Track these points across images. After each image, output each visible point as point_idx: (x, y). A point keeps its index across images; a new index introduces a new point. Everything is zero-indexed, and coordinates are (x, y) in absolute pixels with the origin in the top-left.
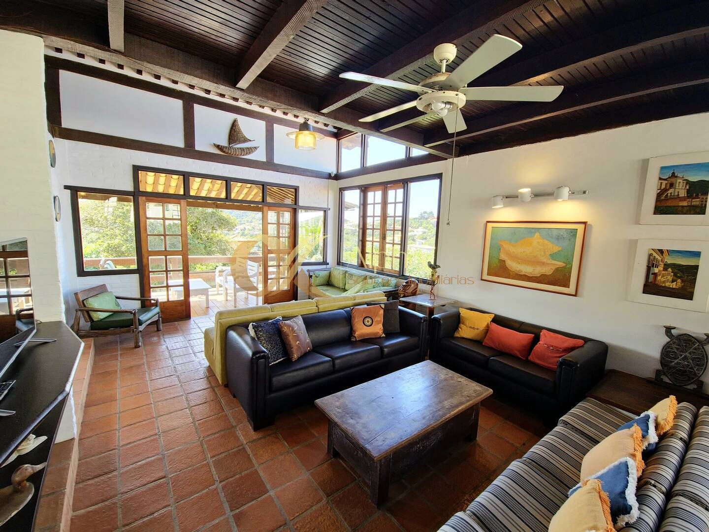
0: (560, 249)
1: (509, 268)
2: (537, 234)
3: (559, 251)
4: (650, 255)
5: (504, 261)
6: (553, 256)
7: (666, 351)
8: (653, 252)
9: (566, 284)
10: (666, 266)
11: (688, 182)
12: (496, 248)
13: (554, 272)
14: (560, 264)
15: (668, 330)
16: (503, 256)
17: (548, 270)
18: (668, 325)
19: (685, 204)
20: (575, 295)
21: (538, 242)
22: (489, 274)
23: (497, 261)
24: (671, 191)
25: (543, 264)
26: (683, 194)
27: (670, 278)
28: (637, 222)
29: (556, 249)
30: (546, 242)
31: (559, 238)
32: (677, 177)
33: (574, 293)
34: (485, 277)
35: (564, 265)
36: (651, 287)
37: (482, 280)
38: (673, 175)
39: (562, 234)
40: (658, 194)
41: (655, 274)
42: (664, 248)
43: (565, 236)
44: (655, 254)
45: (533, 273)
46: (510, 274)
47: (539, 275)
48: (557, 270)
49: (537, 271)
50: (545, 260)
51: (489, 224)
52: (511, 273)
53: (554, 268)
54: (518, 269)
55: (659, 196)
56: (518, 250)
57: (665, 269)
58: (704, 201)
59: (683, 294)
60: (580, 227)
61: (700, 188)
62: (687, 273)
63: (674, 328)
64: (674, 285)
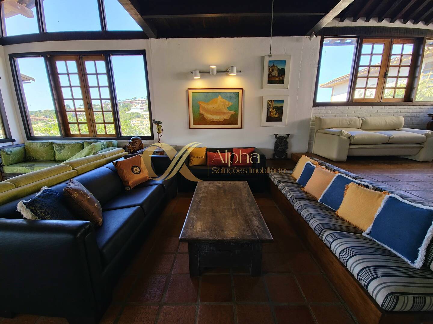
0: (232, 104)
1: (206, 118)
2: (220, 96)
3: (232, 105)
4: (268, 103)
5: (203, 114)
7: (276, 145)
8: (269, 102)
9: (236, 123)
10: (274, 108)
11: (278, 69)
12: (196, 106)
13: (230, 117)
14: (233, 112)
15: (276, 135)
16: (202, 112)
17: (227, 117)
18: (275, 134)
19: (277, 79)
20: (241, 128)
21: (221, 101)
22: (194, 124)
23: (198, 115)
24: (273, 73)
25: (224, 113)
26: (277, 75)
27: (275, 113)
28: (262, 88)
29: (230, 104)
30: (225, 100)
31: (231, 98)
32: (274, 66)
33: (240, 127)
34: (192, 126)
35: (234, 112)
36: (270, 119)
37: (190, 128)
38: (273, 66)
39: (232, 95)
40: (268, 74)
41: (270, 112)
42: (272, 100)
43: (233, 96)
44: (270, 103)
45: (220, 119)
46: (207, 122)
47: (223, 120)
48: (232, 116)
49: (222, 118)
50: (225, 111)
51: (189, 91)
52: (208, 121)
53: (230, 115)
54: (211, 118)
55: (269, 75)
56: (210, 107)
57: (273, 109)
58: (284, 78)
59: (280, 119)
60: (240, 91)
61: (282, 72)
62: (280, 110)
63: (277, 134)
64: (276, 116)
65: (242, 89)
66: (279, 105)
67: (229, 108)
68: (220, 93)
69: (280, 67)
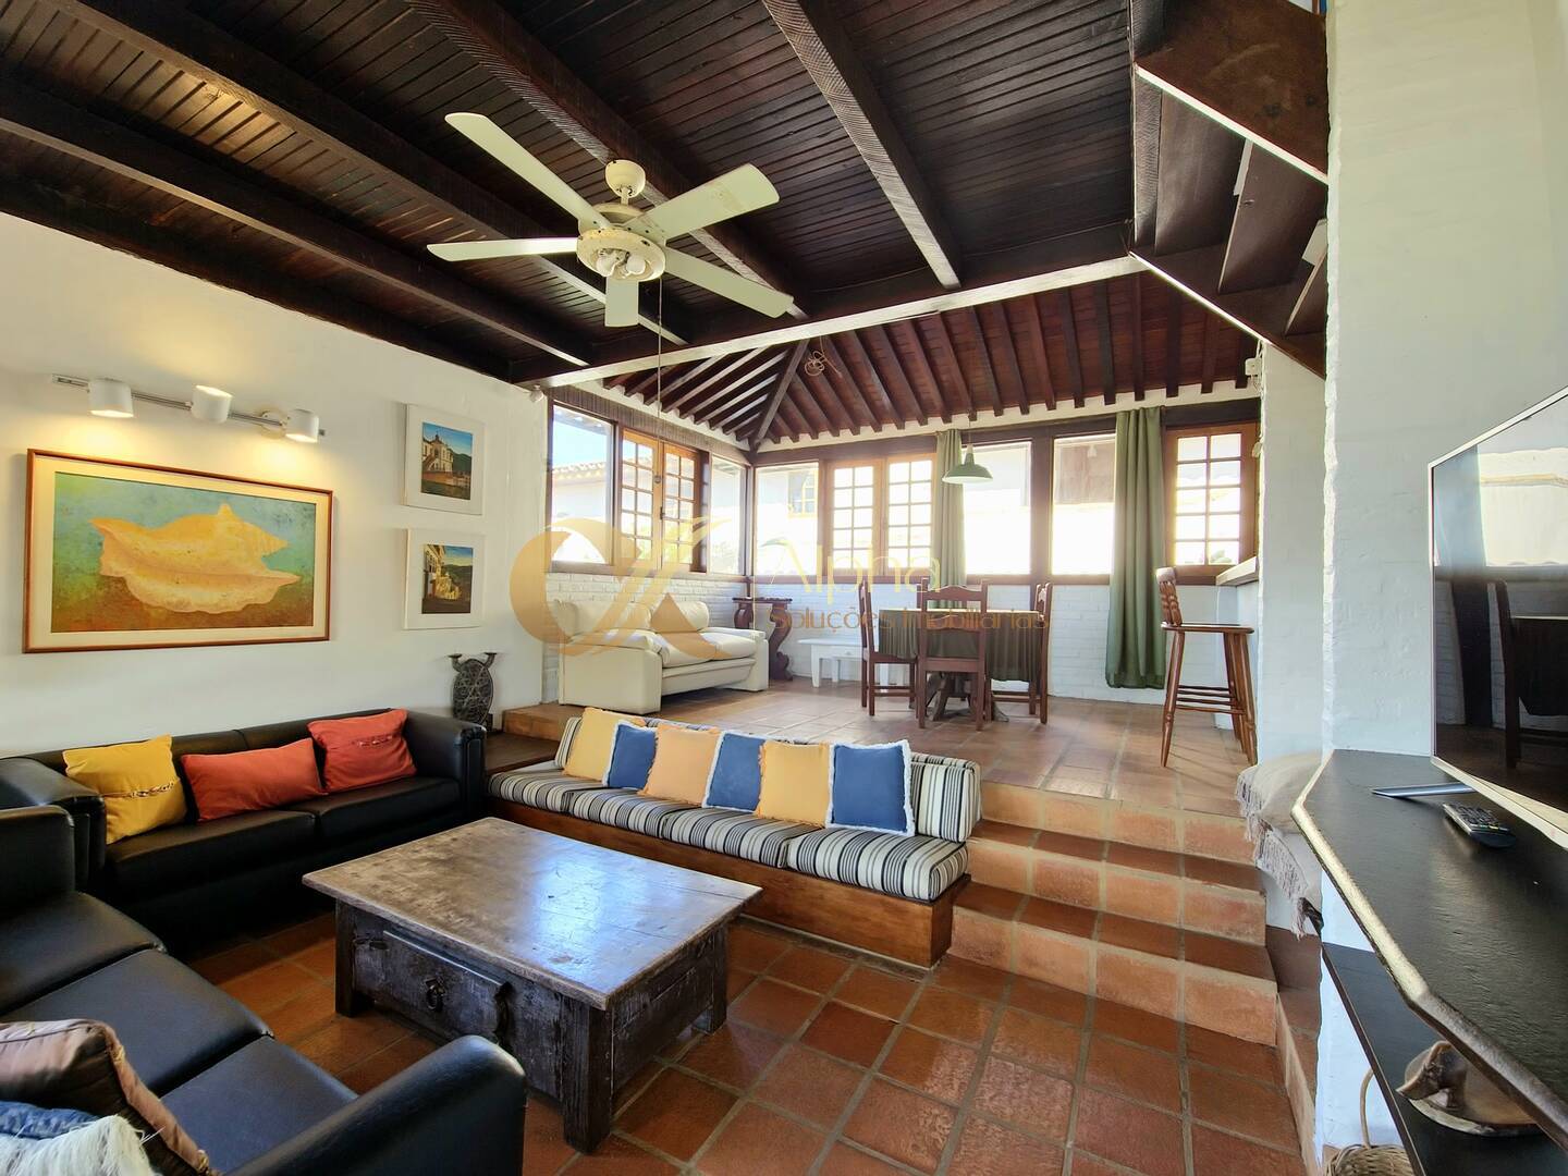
0: (285, 544)
1: (144, 600)
2: (224, 509)
3: (283, 549)
4: (427, 553)
5: (122, 581)
6: (270, 560)
7: (459, 692)
8: (428, 549)
9: (305, 618)
10: (445, 569)
11: (452, 454)
12: (83, 541)
13: (275, 596)
14: (289, 577)
15: (455, 657)
16: (113, 566)
17: (262, 594)
18: (453, 653)
19: (451, 482)
20: (326, 638)
21: (230, 529)
22: (56, 628)
23: (91, 582)
24: (437, 461)
25: (248, 579)
26: (448, 469)
27: (448, 586)
28: (402, 501)
29: (277, 543)
30: (250, 527)
31: (279, 520)
32: (441, 443)
33: (323, 635)
34: (44, 639)
35: (296, 578)
36: (432, 604)
37: (28, 650)
38: (437, 440)
39: (285, 511)
40: (424, 462)
41: (433, 582)
42: (440, 544)
43: (292, 517)
44: (432, 553)
45: (223, 605)
46: (149, 614)
47: (239, 608)
48: (284, 591)
49: (234, 598)
50: (252, 572)
51: (39, 461)
52: (153, 613)
53: (276, 587)
54: (174, 600)
55: (425, 464)
56: (172, 548)
57: (443, 574)
58: (468, 482)
59: (462, 606)
60: (321, 501)
61: (463, 465)
62: (463, 576)
63: (460, 656)
64: (452, 596)
65: (329, 493)
66: (460, 562)
67: (272, 561)
68: (227, 496)
69: (458, 451)
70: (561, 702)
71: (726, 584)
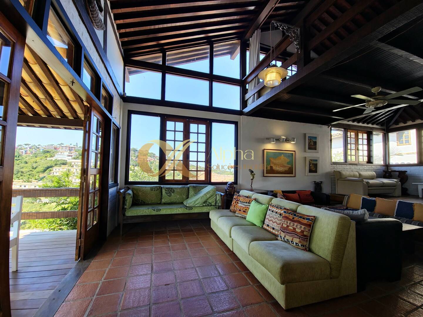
1: (274, 170)
2: (283, 155)
4: (309, 161)
5: (272, 167)
7: (315, 188)
9: (292, 173)
12: (269, 162)
14: (290, 166)
15: (315, 182)
16: (272, 165)
17: (286, 169)
19: (313, 147)
20: (295, 177)
21: (283, 158)
22: (267, 173)
23: (269, 167)
24: (311, 143)
25: (285, 166)
26: (313, 144)
27: (313, 167)
28: (305, 151)
29: (288, 160)
30: (285, 158)
31: (289, 156)
33: (294, 176)
34: (265, 175)
36: (311, 171)
37: (264, 176)
38: (311, 139)
41: (311, 166)
42: (312, 159)
45: (282, 171)
47: (284, 171)
48: (289, 168)
49: (283, 169)
51: (265, 150)
52: (275, 172)
54: (277, 170)
55: (309, 144)
56: (277, 161)
57: (312, 165)
58: (316, 147)
59: (316, 171)
60: (294, 152)
61: (315, 143)
62: (316, 165)
64: (314, 169)
65: (295, 151)
66: (315, 163)
67: (288, 163)
68: (283, 153)
69: (314, 141)
70: (337, 193)
71: (380, 167)
